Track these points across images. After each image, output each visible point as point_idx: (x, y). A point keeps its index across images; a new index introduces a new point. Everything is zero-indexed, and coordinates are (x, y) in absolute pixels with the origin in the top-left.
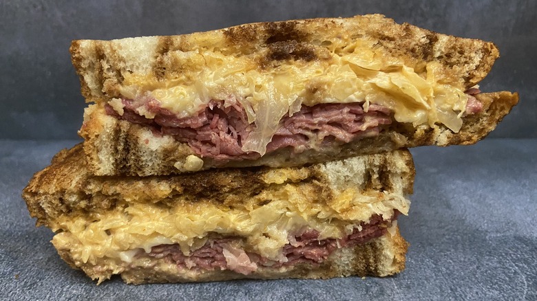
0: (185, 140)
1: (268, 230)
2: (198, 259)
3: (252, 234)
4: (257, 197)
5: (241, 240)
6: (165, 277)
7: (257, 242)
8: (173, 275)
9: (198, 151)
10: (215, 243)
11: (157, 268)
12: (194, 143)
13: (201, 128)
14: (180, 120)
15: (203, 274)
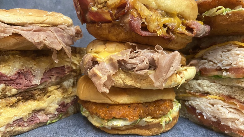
0: (9, 84)
1: (51, 105)
2: (29, 122)
3: (46, 108)
4: (47, 95)
5: (43, 111)
6: (17, 133)
7: (48, 110)
8: (20, 131)
9: (15, 87)
10: (34, 114)
11: (14, 130)
12: (13, 85)
13: (16, 79)
14: (8, 77)
15: (31, 127)
